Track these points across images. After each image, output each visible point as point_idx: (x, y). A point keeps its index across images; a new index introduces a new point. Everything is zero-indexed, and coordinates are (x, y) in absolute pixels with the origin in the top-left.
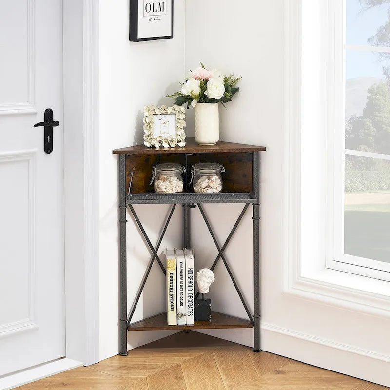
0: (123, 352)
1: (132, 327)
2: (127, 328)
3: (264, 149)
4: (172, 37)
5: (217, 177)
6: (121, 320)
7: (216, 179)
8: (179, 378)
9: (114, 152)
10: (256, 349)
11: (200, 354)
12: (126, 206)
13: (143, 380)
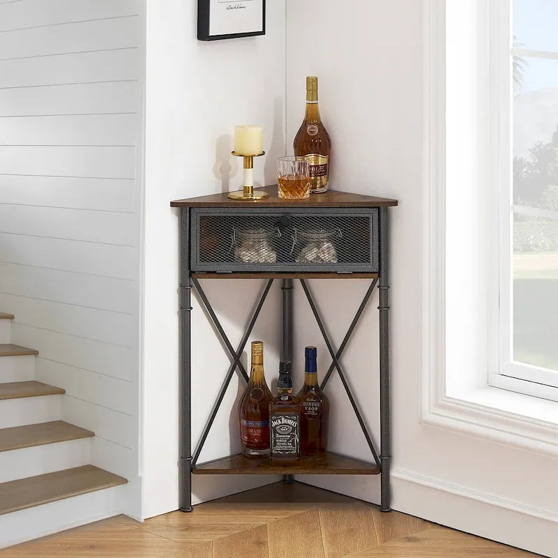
0: (185, 506)
1: (198, 468)
2: (191, 470)
3: (395, 203)
4: (263, 33)
5: (329, 244)
6: (182, 458)
7: (328, 248)
8: (260, 543)
9: (173, 204)
10: (385, 507)
11: (299, 512)
12: (191, 286)
13: (207, 544)
